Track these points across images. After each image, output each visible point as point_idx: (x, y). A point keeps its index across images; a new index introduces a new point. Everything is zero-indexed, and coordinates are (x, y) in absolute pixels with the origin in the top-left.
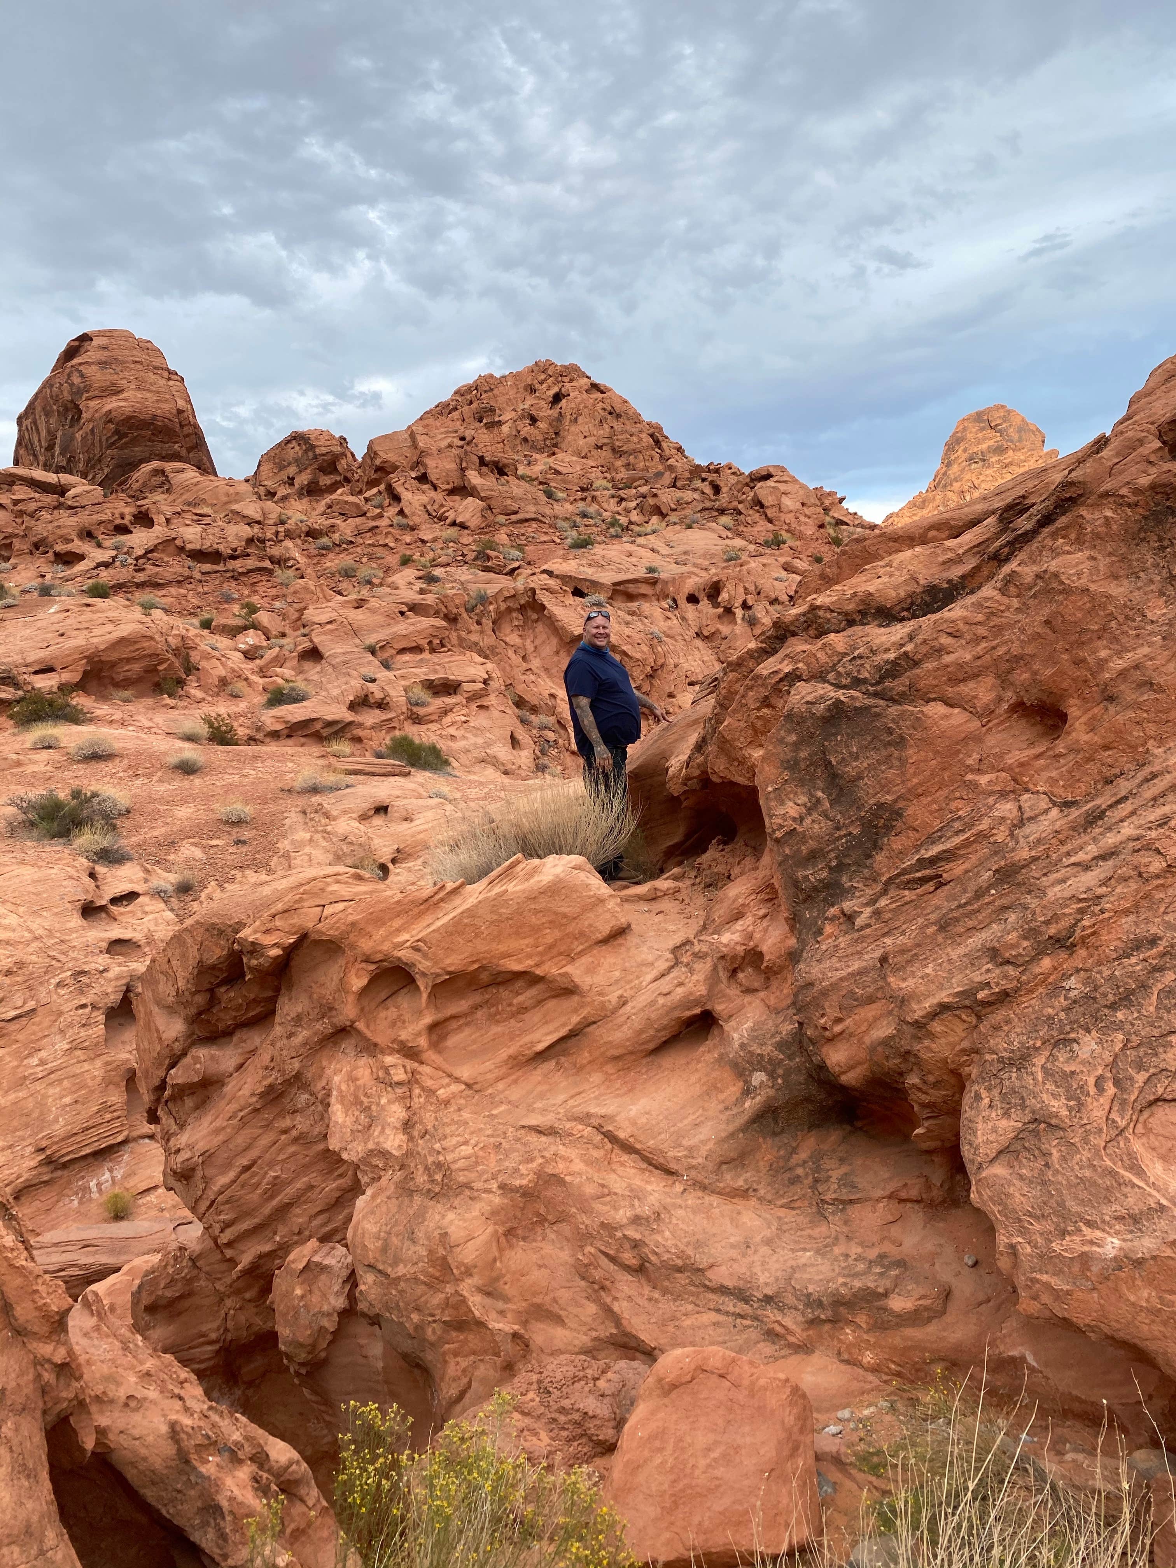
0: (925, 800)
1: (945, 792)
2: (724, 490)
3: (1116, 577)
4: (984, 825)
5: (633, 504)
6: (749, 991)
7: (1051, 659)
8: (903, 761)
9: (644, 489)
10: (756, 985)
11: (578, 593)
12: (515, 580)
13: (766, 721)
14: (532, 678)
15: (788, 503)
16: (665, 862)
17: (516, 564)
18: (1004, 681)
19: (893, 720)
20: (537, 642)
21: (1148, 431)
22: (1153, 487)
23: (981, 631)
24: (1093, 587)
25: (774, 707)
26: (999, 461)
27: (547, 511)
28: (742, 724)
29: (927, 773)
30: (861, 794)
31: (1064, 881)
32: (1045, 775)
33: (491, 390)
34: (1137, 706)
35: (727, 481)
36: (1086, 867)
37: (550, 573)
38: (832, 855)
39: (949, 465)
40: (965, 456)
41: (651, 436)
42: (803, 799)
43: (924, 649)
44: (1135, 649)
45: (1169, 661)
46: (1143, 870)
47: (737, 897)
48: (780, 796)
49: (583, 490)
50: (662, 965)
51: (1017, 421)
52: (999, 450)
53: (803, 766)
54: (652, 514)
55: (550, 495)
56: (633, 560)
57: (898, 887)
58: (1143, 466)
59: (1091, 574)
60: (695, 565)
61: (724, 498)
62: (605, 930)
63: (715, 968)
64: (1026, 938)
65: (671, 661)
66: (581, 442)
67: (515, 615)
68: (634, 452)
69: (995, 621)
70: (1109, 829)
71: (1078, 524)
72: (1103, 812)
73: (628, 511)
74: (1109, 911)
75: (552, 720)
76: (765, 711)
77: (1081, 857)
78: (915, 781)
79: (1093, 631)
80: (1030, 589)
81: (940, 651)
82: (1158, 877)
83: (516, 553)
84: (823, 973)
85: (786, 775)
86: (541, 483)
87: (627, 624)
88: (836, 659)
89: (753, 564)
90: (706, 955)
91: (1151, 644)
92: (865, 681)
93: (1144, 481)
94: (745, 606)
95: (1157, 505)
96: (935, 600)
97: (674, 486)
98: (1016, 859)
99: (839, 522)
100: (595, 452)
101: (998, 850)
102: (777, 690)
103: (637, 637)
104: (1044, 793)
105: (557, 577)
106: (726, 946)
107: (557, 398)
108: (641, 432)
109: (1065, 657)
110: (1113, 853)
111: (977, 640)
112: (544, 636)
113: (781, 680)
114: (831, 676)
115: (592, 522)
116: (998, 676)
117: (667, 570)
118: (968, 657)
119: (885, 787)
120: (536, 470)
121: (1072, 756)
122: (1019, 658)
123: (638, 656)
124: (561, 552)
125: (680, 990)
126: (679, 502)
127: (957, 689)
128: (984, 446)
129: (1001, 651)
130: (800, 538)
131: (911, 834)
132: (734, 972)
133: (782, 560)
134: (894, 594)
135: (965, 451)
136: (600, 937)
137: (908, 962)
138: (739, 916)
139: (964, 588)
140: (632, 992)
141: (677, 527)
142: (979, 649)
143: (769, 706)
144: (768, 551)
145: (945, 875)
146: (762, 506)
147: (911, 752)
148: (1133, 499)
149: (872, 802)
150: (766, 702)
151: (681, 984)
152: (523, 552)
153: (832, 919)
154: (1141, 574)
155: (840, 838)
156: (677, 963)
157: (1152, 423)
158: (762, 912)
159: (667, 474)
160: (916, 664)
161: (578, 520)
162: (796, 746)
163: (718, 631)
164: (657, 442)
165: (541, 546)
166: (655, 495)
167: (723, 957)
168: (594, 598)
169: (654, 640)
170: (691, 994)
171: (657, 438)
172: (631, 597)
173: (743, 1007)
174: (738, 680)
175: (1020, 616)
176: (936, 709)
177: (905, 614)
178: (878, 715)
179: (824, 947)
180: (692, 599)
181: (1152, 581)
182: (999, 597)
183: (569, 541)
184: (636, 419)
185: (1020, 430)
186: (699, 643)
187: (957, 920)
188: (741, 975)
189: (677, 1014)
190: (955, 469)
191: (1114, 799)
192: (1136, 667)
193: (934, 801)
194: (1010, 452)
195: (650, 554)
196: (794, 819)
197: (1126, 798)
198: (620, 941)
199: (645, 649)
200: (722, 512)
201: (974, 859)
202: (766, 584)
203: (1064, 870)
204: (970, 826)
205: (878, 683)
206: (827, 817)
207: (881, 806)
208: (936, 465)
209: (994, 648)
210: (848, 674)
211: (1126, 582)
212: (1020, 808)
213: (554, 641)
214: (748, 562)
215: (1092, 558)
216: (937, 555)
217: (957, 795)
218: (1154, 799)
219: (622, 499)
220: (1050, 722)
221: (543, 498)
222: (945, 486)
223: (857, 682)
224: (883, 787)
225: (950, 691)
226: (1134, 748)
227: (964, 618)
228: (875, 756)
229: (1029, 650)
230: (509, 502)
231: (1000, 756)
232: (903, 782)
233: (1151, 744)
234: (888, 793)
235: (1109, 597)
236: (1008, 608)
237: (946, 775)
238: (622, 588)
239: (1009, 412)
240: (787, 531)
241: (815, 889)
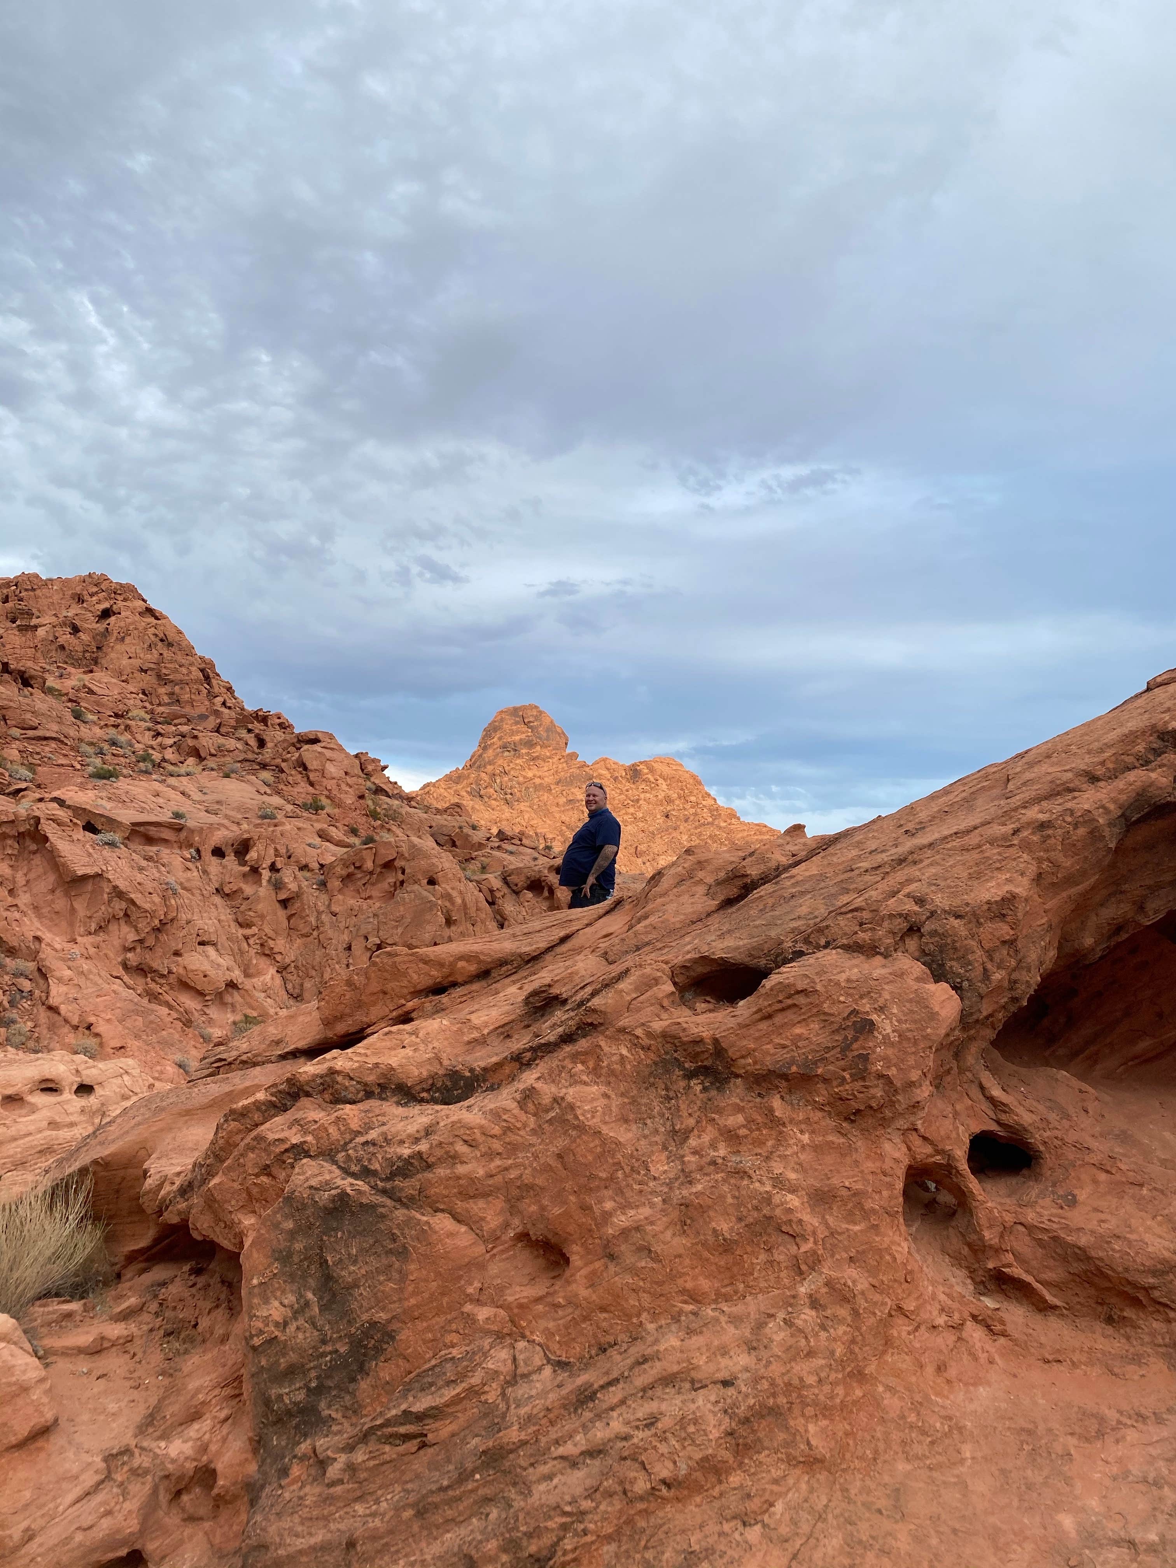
0: (421, 1325)
1: (441, 1320)
2: (270, 745)
3: (626, 1121)
4: (475, 1379)
5: (170, 741)
6: (191, 1519)
7: (559, 1197)
8: (403, 1276)
9: (185, 729)
10: (202, 1511)
11: (90, 828)
12: (18, 802)
13: (263, 1189)
14: (17, 915)
15: (331, 768)
16: (124, 1267)
17: (23, 785)
18: (513, 1209)
19: (398, 1225)
20: (32, 876)
21: (663, 972)
22: (665, 1035)
23: (497, 1146)
24: (605, 1130)
25: (274, 1178)
26: (528, 754)
27: (72, 733)
28: (236, 1185)
29: (426, 1295)
30: (355, 1306)
31: (549, 1477)
32: (543, 1324)
33: (33, 590)
34: (634, 1271)
35: (273, 736)
36: (573, 1463)
37: (61, 802)
38: (313, 1374)
39: (485, 749)
40: (500, 743)
41: (202, 670)
42: (290, 1299)
43: (439, 1152)
44: (637, 1207)
45: (667, 1228)
46: (628, 1487)
47: (198, 1391)
48: (265, 1292)
49: (117, 716)
50: (89, 1479)
51: (547, 722)
52: (530, 744)
53: (296, 1259)
54: (189, 754)
55: (78, 715)
56: (161, 801)
57: (379, 1440)
58: (656, 1009)
59: (604, 1114)
60: (227, 817)
61: (267, 754)
62: (23, 1430)
63: (155, 1491)
64: (505, 1550)
65: (183, 917)
66: (125, 662)
67: (9, 842)
68: (181, 682)
69: (511, 1137)
70: (599, 1416)
71: (595, 1052)
72: (595, 1393)
73: (163, 747)
74: (592, 1533)
75: (31, 966)
76: (264, 1179)
77: (568, 1449)
78: (413, 1301)
79: (601, 1179)
80: (547, 1111)
81: (454, 1158)
82: (641, 1498)
83: (25, 772)
84: (281, 1536)
85: (276, 1267)
86: (70, 700)
87: (141, 869)
88: (348, 1137)
89: (289, 826)
90: (147, 1472)
91: (652, 1205)
92: (374, 1173)
93: (657, 1026)
94: (273, 868)
95: (666, 1053)
96: (455, 1086)
97: (218, 731)
98: (505, 1440)
99: (379, 790)
100: (137, 675)
101: (488, 1411)
102: (280, 1159)
103: (149, 886)
104: (539, 1345)
105: (69, 807)
106: (173, 1461)
107: (106, 614)
108: (192, 664)
109: (572, 1198)
110: (600, 1452)
111: (491, 1155)
112: (40, 870)
113: (286, 1151)
114: (341, 1156)
115: (121, 751)
116: (508, 1201)
117: (196, 818)
118: (481, 1172)
119: (380, 1302)
120: (69, 684)
121: (570, 1310)
122: (530, 1187)
123: (147, 906)
124: (79, 780)
125: (106, 1523)
126: (220, 748)
127: (465, 1205)
128: (517, 738)
129: (513, 1174)
130: (339, 806)
131: (401, 1362)
132: (179, 1493)
133: (318, 826)
134: (416, 1073)
135: (500, 739)
136: (13, 1440)
137: (378, 1552)
138: (195, 1416)
139: (485, 1081)
140: (41, 1522)
141: (214, 773)
142: (492, 1165)
143: (269, 1175)
144: (305, 814)
145: (430, 1436)
146: (306, 768)
147: (412, 1267)
148: (646, 1042)
149: (365, 1317)
150: (266, 1170)
151: (109, 1513)
152: (34, 773)
153: (303, 1458)
154: (648, 1121)
155: (323, 1355)
156: (108, 1477)
157: (667, 963)
158: (223, 1415)
159: (212, 718)
160: (429, 1167)
161: (106, 746)
162: (292, 1235)
163: (240, 890)
164: (207, 678)
165: (58, 770)
166: (196, 737)
167: (167, 1477)
168: (109, 836)
169: (167, 892)
170: (118, 1531)
171: (207, 673)
172: (150, 840)
173: (181, 1542)
174: (239, 1131)
175: (534, 1140)
176: (443, 1223)
177: (424, 1095)
178: (383, 1216)
179: (287, 1495)
180: (218, 852)
181: (656, 1131)
182: (516, 1111)
183: (91, 769)
184: (189, 651)
185: (548, 730)
186: (217, 899)
187: (436, 1506)
188: (185, 1498)
189: (96, 1557)
190: (490, 753)
191: (605, 1379)
192: (637, 1229)
193: (429, 1329)
194: (538, 748)
195: (180, 797)
196: (277, 1324)
197: (617, 1380)
198: (40, 1443)
199: (157, 899)
200: (264, 766)
201: (462, 1419)
202: (298, 849)
203: (551, 1463)
204: (462, 1376)
205: (387, 1179)
206: (314, 1325)
207: (373, 1324)
208: (472, 747)
209: (507, 1169)
210: (359, 1160)
211: (634, 1127)
212: (514, 1359)
213: (52, 878)
214: (283, 824)
215: (606, 1096)
216: (463, 1033)
217: (454, 1326)
218: (644, 1390)
219: (158, 734)
220: (552, 1258)
221: (69, 718)
222: (479, 767)
223: (366, 1173)
224: (379, 1301)
225: (460, 1206)
226: (629, 1317)
227: (481, 1127)
228: (374, 1263)
229: (540, 1181)
230: (28, 716)
231: (501, 1289)
232: (400, 1300)
233: (645, 1315)
234: (383, 1309)
235: (618, 1144)
236: (525, 1126)
237: (445, 1300)
238: (142, 829)
239: (541, 712)
240: (328, 797)
241: (289, 1413)
